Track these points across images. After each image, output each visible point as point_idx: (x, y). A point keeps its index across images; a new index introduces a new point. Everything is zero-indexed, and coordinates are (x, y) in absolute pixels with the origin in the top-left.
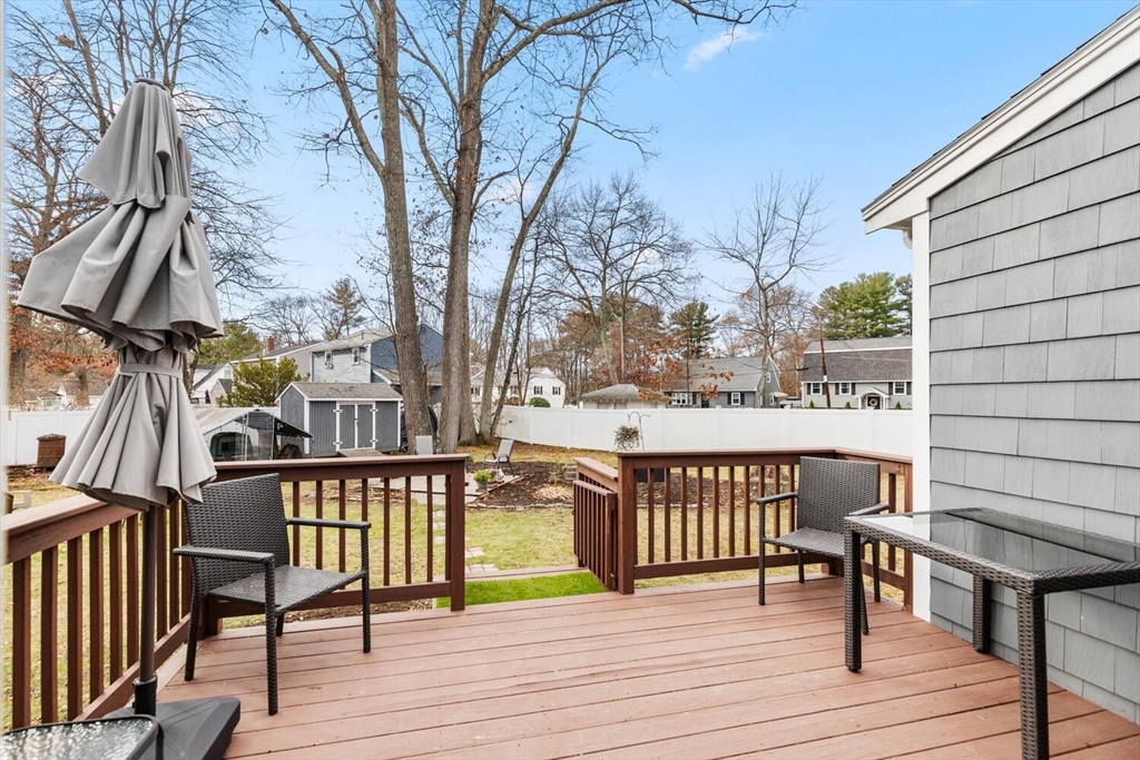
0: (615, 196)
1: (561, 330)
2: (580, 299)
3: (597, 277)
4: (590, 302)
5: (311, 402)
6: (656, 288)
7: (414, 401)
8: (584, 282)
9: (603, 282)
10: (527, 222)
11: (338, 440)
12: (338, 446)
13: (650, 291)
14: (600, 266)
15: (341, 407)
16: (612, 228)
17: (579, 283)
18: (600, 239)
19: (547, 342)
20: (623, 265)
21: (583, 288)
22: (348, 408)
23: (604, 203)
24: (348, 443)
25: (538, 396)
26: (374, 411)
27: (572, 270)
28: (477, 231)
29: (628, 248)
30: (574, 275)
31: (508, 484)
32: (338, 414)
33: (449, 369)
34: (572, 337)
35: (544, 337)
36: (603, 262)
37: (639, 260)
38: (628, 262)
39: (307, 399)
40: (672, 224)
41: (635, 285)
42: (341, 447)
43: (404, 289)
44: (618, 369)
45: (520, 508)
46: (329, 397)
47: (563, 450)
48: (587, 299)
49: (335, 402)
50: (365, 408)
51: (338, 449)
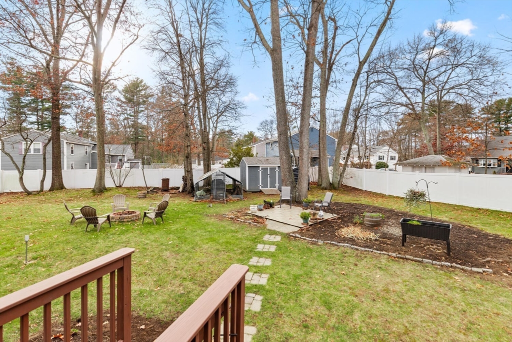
0: (433, 38)
1: (399, 124)
2: (406, 106)
3: (418, 90)
4: (413, 106)
5: (249, 166)
6: (465, 91)
7: (285, 167)
8: (409, 95)
9: (423, 93)
10: (361, 64)
11: (260, 184)
12: (260, 187)
13: (461, 95)
14: (421, 83)
15: (262, 169)
16: (430, 59)
17: (406, 96)
18: (421, 67)
19: (390, 131)
20: (439, 81)
21: (409, 99)
22: (265, 169)
23: (424, 45)
24: (265, 186)
25: (381, 161)
26: (277, 170)
27: (401, 89)
28: (335, 75)
29: (443, 69)
30: (403, 91)
31: (327, 220)
32: (260, 172)
33: (302, 150)
34: (405, 128)
35: (388, 129)
36: (423, 81)
37: (451, 76)
38: (443, 78)
39: (247, 165)
40: (480, 47)
41: (448, 92)
42: (262, 187)
43: (280, 110)
44: (434, 145)
45: (320, 242)
46: (256, 164)
47: (382, 196)
48: (412, 104)
49: (259, 166)
50: (273, 169)
51: (260, 188)
